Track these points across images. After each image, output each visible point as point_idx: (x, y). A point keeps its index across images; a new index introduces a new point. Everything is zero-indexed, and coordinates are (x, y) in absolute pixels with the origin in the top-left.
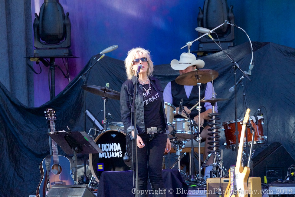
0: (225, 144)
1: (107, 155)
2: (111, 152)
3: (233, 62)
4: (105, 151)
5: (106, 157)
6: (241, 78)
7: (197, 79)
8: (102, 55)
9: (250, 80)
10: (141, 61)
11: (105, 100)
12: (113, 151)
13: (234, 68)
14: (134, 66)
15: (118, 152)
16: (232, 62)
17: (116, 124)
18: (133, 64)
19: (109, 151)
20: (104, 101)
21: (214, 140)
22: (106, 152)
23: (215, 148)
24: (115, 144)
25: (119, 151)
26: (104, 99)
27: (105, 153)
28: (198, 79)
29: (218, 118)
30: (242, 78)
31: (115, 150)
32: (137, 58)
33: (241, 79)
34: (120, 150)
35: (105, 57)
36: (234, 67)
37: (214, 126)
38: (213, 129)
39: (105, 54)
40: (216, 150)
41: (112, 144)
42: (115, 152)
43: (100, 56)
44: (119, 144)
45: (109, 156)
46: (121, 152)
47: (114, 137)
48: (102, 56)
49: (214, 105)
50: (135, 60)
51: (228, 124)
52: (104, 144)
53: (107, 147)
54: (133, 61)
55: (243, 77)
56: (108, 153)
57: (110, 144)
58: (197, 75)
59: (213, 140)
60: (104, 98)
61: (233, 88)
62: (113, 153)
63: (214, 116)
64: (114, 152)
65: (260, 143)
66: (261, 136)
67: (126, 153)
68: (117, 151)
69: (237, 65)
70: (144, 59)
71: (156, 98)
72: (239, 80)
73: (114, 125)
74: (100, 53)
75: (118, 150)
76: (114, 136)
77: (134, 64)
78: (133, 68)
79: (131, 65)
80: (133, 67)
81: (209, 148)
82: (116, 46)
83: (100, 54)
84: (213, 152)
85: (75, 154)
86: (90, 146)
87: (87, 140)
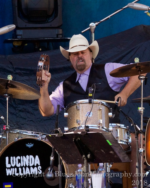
1: (18, 172)
2: (25, 167)
4: (15, 167)
5: (17, 174)
12: (27, 166)
15: (36, 168)
19: (22, 166)
22: (18, 168)
24: (31, 157)
25: (37, 166)
27: (16, 169)
28: (140, 71)
31: (31, 165)
34: (39, 164)
41: (27, 156)
42: (31, 168)
44: (37, 157)
45: (22, 172)
46: (40, 167)
47: (30, 147)
52: (14, 157)
53: (19, 161)
56: (20, 169)
57: (24, 157)
60: (7, 95)
62: (27, 168)
64: (29, 167)
67: (49, 169)
68: (33, 167)
75: (35, 165)
76: (30, 145)
85: (86, 164)
86: (111, 152)
87: (110, 145)
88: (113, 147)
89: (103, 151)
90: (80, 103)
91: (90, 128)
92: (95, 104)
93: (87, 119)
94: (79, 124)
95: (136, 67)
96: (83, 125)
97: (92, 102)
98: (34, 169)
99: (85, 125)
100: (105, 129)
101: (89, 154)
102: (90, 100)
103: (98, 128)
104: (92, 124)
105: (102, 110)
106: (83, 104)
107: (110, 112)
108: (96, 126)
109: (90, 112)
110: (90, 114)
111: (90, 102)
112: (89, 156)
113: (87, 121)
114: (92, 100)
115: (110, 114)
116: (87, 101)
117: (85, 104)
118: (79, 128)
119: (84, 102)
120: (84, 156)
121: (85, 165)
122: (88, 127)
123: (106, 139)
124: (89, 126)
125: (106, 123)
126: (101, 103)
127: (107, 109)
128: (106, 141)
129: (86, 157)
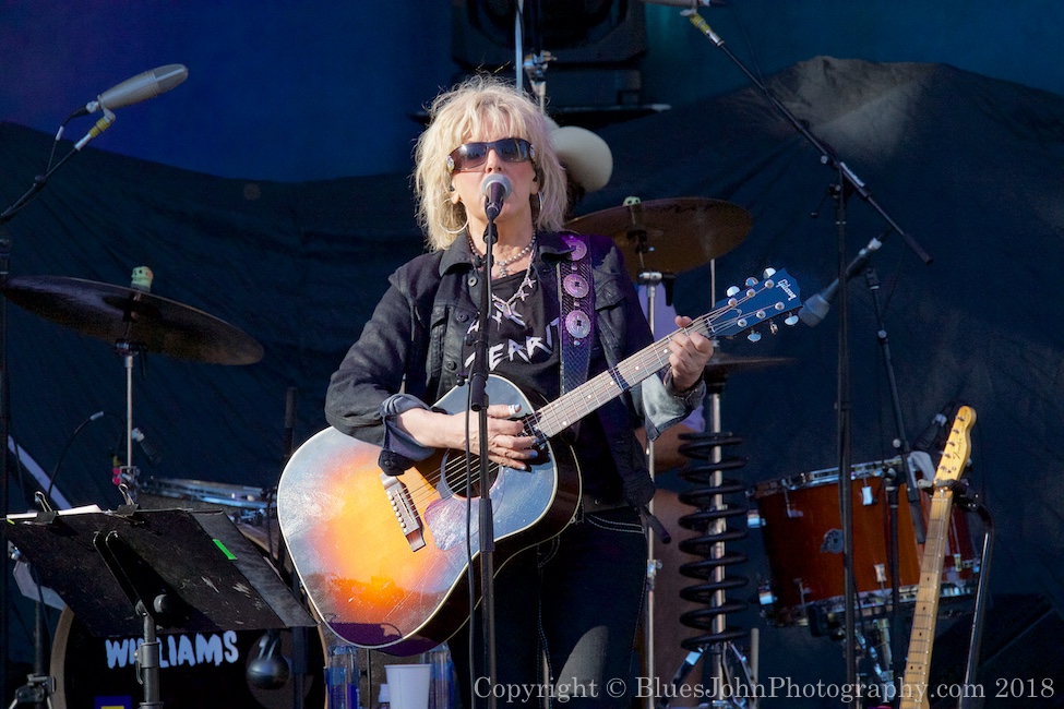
0: (766, 599)
3: (830, 163)
6: (865, 246)
7: (637, 251)
8: (99, 114)
9: (926, 258)
10: (492, 158)
11: (129, 360)
13: (838, 193)
14: (459, 177)
15: (219, 639)
16: (824, 159)
17: (178, 487)
18: (451, 166)
20: (123, 362)
21: (719, 579)
23: (720, 619)
25: (222, 629)
26: (126, 353)
28: (646, 252)
29: (735, 459)
30: (870, 246)
32: (475, 138)
33: (863, 252)
35: (112, 127)
36: (838, 188)
37: (719, 503)
38: (714, 519)
39: (112, 110)
40: (728, 628)
42: (200, 638)
43: (93, 124)
45: (166, 656)
46: (231, 636)
48: (102, 124)
49: (718, 390)
50: (463, 149)
51: (791, 493)
54: (455, 154)
55: (874, 244)
58: (643, 228)
59: (715, 577)
60: (126, 346)
61: (821, 298)
62: (184, 639)
63: (718, 450)
64: (191, 635)
65: (957, 592)
66: (963, 558)
67: (263, 644)
68: (207, 633)
69: (855, 177)
71: (549, 342)
72: (855, 261)
73: (165, 493)
74: (91, 107)
77: (457, 169)
78: (452, 189)
79: (445, 174)
80: (453, 184)
81: (688, 620)
82: (179, 71)
83: (87, 112)
84: (713, 642)
85: (150, 634)
86: (240, 588)
87: (230, 558)
88: (242, 567)
89: (209, 583)
95: (631, 235)
98: (208, 641)
101: (162, 596)
112: (158, 602)
120: (140, 603)
123: (211, 534)
128: (213, 543)
129: (149, 606)
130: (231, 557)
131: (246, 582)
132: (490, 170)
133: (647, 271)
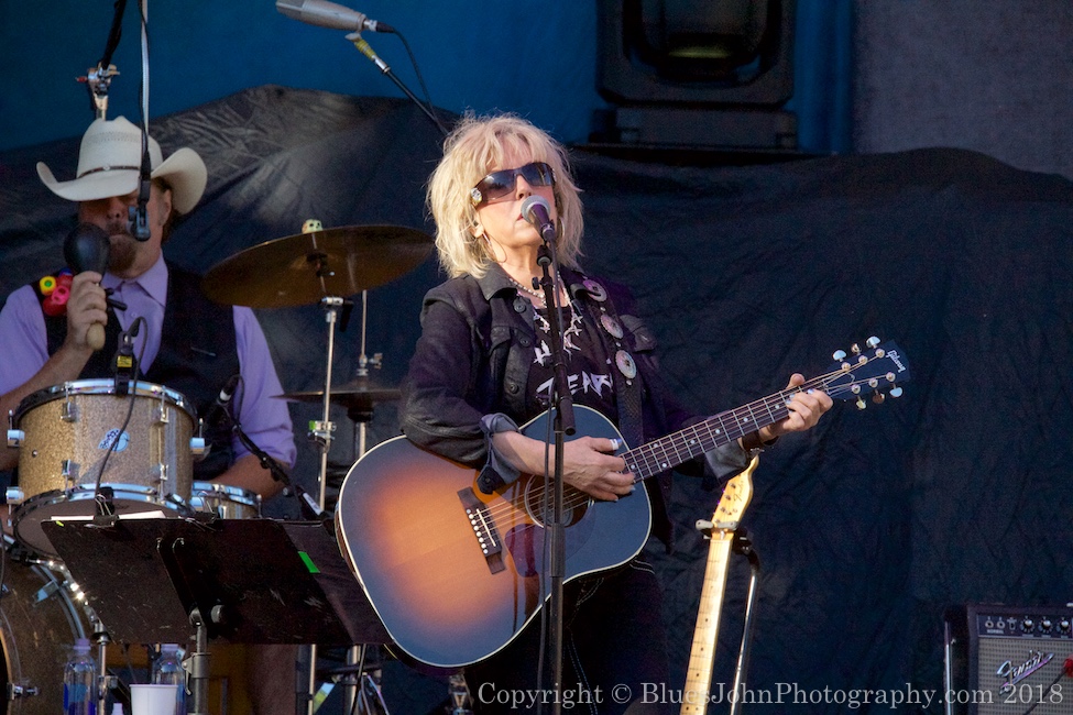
7: (318, 274)
14: (484, 210)
18: (477, 199)
28: (327, 276)
32: (500, 165)
49: (365, 419)
50: (490, 178)
54: (480, 185)
58: (323, 252)
70: (534, 171)
79: (469, 210)
80: (477, 219)
84: (347, 674)
85: (202, 643)
86: (313, 602)
87: (312, 571)
88: (322, 582)
89: (276, 595)
90: (80, 394)
91: (117, 495)
92: (141, 400)
93: (108, 462)
94: (71, 479)
95: (312, 258)
96: (89, 482)
97: (130, 391)
99: (98, 485)
100: (176, 503)
101: (220, 607)
102: (121, 384)
103: (148, 499)
104: (128, 479)
105: (166, 426)
106: (90, 398)
107: (196, 435)
108: (143, 489)
109: (120, 435)
110: (117, 440)
111: (120, 392)
112: (216, 612)
113: (106, 466)
114: (131, 384)
115: (198, 443)
116: (107, 384)
117: (99, 398)
118: (70, 496)
119: (95, 391)
120: (196, 612)
121: (198, 649)
122: (108, 492)
123: (299, 547)
124: (114, 486)
125: (180, 481)
126: (163, 397)
127: (186, 422)
128: (298, 555)
129: (206, 616)
130: (313, 569)
131: (321, 595)
132: (521, 196)
133: (330, 295)
